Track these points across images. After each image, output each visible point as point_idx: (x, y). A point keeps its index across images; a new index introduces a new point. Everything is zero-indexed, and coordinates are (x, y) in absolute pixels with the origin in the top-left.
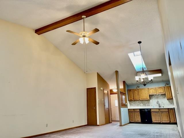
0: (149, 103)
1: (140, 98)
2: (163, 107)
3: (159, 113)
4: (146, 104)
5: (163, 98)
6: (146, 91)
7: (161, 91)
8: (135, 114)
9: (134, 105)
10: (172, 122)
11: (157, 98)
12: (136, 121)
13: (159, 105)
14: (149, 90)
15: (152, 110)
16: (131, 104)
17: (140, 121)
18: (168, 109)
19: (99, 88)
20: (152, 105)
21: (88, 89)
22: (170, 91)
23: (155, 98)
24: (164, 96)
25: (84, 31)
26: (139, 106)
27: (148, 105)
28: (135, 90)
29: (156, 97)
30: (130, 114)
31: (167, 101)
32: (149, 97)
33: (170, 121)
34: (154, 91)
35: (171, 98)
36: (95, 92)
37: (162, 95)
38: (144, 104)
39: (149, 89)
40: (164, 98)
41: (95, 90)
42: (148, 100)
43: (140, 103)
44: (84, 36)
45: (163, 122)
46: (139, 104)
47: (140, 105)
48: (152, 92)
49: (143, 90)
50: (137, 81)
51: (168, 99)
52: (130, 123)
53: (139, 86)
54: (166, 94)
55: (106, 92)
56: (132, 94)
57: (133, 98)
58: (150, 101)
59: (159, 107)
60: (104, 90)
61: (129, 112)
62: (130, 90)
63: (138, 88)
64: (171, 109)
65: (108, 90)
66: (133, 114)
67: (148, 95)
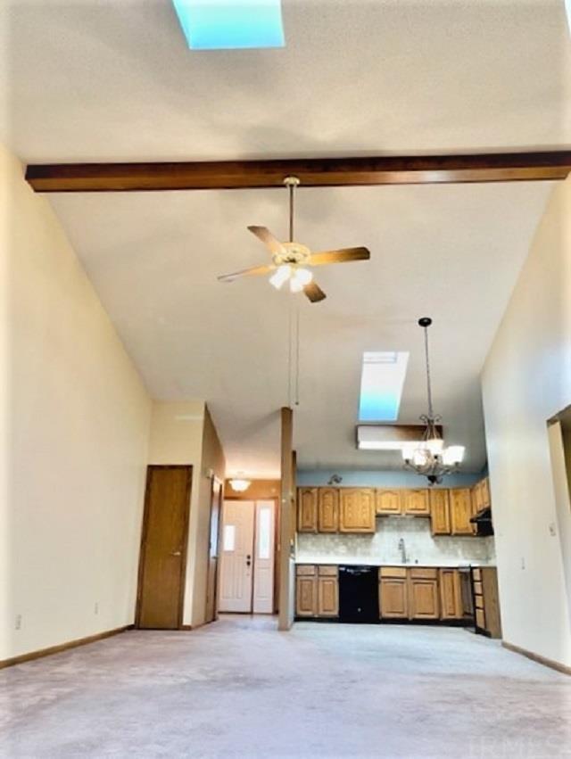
0: (368, 544)
1: (342, 525)
2: (417, 562)
3: (405, 585)
4: (359, 549)
5: (417, 531)
6: (367, 498)
7: (417, 504)
8: (321, 584)
9: (314, 549)
10: (445, 616)
11: (399, 528)
12: (321, 613)
13: (404, 556)
14: (378, 497)
15: (383, 573)
16: (303, 543)
17: (336, 613)
18: (438, 568)
19: (204, 471)
20: (377, 554)
21: (151, 468)
22: (447, 506)
23: (391, 527)
24: (421, 523)
25: (291, 241)
26: (332, 553)
27: (363, 554)
28: (327, 493)
29: (395, 523)
30: (299, 583)
31: (431, 541)
32: (374, 524)
33: (440, 614)
34: (394, 501)
35: (448, 531)
37: (417, 517)
38: (349, 549)
39: (378, 493)
40: (422, 529)
41: (190, 475)
42: (372, 534)
43: (337, 545)
44: (293, 261)
45: (417, 616)
46: (332, 544)
47: (336, 549)
48: (386, 504)
49: (355, 495)
50: (407, 461)
51: (437, 534)
52: (298, 619)
53: (339, 475)
54: (433, 515)
55: (216, 488)
56: (315, 506)
57: (315, 521)
58: (377, 536)
59: (405, 560)
60: (213, 480)
61: (297, 576)
62: (308, 491)
63: (335, 484)
64: (450, 570)
65: (222, 482)
66: (314, 585)
67: (374, 514)
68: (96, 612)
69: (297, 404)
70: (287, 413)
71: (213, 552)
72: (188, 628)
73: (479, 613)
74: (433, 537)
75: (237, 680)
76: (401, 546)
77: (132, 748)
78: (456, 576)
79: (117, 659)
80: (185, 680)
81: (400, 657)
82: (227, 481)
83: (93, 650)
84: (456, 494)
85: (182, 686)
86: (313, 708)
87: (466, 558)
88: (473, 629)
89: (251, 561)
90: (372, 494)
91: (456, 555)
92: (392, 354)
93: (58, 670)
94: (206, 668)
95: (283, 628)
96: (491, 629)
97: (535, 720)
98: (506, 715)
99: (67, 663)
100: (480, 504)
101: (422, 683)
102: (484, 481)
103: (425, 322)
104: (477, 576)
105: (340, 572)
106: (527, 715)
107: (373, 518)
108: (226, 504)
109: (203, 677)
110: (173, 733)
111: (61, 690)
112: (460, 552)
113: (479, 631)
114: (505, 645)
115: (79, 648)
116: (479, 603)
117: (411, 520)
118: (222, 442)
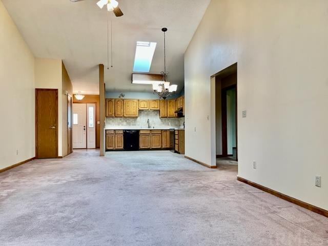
0: (135, 121)
1: (125, 114)
2: (153, 127)
3: (149, 136)
4: (131, 123)
5: (154, 116)
6: (135, 103)
7: (154, 106)
8: (116, 137)
9: (113, 123)
11: (147, 115)
12: (116, 148)
13: (149, 126)
14: (140, 103)
15: (141, 132)
16: (109, 121)
17: (122, 148)
18: (162, 130)
19: (63, 92)
20: (139, 125)
23: (144, 115)
24: (156, 113)
26: (120, 125)
27: (133, 125)
28: (118, 101)
29: (146, 113)
30: (107, 137)
31: (159, 120)
32: (137, 113)
33: (162, 146)
34: (146, 105)
35: (166, 116)
36: (57, 98)
37: (155, 110)
38: (127, 123)
39: (140, 101)
40: (156, 115)
41: (57, 94)
42: (137, 117)
45: (153, 147)
46: (120, 122)
47: (122, 123)
48: (143, 106)
49: (130, 102)
50: (155, 90)
51: (162, 117)
52: (107, 150)
53: (123, 94)
54: (161, 110)
55: (69, 99)
56: (113, 106)
57: (113, 112)
58: (138, 118)
59: (149, 127)
60: (68, 95)
61: (106, 134)
62: (110, 100)
63: (122, 98)
64: (166, 130)
65: (72, 96)
66: (113, 137)
67: (138, 110)
68: (17, 154)
69: (112, 66)
70: (101, 67)
71: (69, 126)
72: (61, 157)
73: (176, 146)
74: (160, 118)
75: (88, 179)
76: (148, 122)
77: (49, 216)
78: (168, 133)
79: (31, 173)
80: (65, 181)
81: (150, 164)
82: (74, 95)
83: (19, 170)
84: (170, 102)
85: (64, 184)
86: (122, 189)
87: (172, 126)
88: (174, 151)
89: (86, 128)
90: (137, 102)
91: (168, 125)
92: (148, 43)
93: (4, 181)
94: (73, 175)
95: (102, 155)
96: (180, 151)
97: (201, 187)
98: (191, 185)
99: (8, 177)
100: (179, 106)
101: (159, 175)
102: (181, 97)
103: (164, 30)
104: (176, 133)
105: (124, 132)
106: (199, 185)
107: (138, 111)
108: (74, 105)
109: (73, 180)
110: (66, 206)
111: (9, 190)
112: (170, 124)
113: (176, 152)
114: (185, 157)
115: (12, 169)
116: (177, 142)
117: (152, 112)
118: (70, 79)
